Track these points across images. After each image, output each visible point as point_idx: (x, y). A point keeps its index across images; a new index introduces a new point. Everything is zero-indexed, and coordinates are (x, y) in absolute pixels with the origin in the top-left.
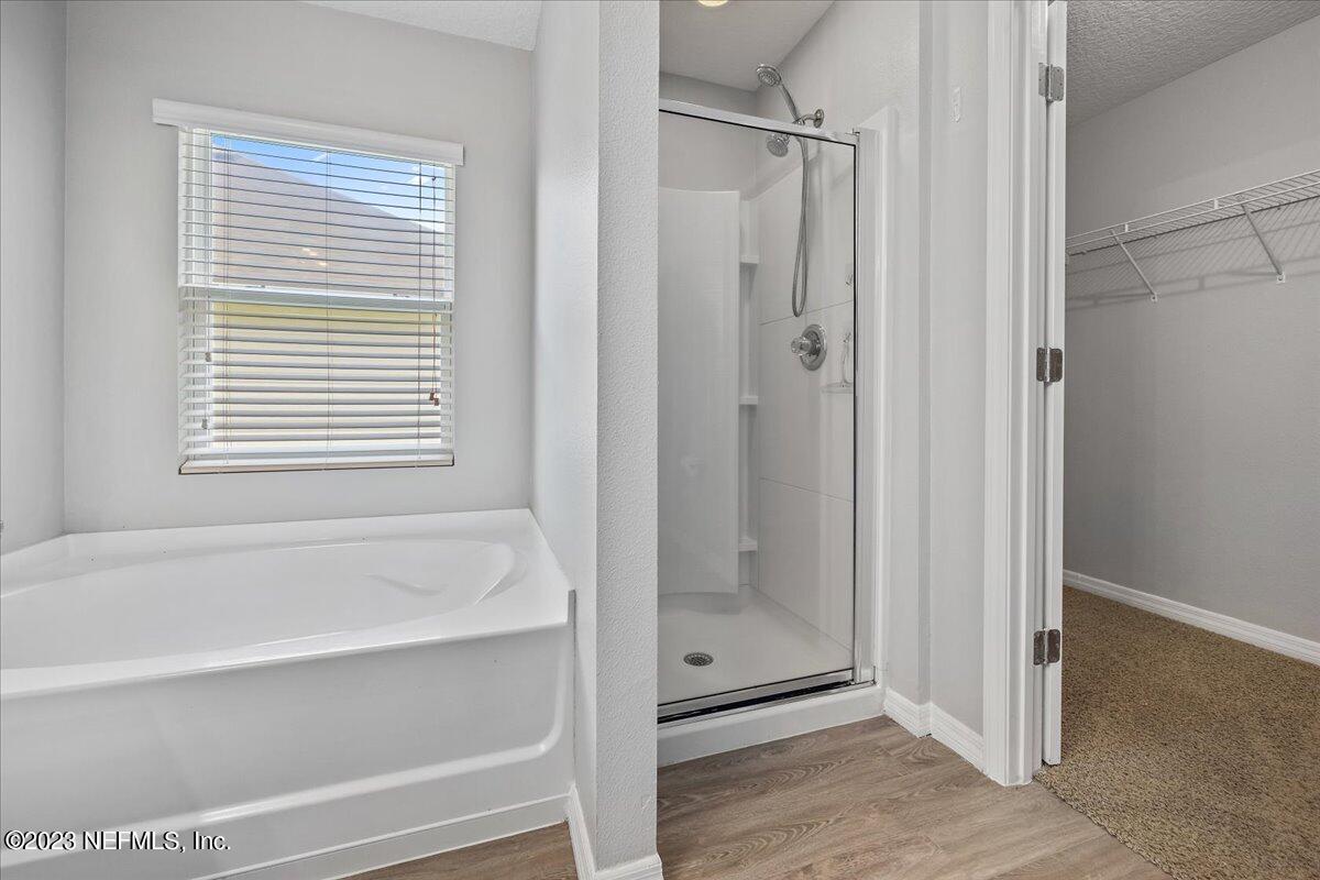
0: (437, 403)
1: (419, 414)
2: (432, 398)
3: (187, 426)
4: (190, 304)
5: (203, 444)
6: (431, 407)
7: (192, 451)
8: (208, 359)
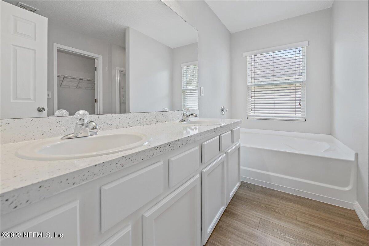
0: (301, 106)
1: (296, 108)
2: (299, 104)
3: (248, 110)
4: (248, 88)
5: (251, 113)
6: (300, 107)
7: (249, 115)
8: (252, 98)
